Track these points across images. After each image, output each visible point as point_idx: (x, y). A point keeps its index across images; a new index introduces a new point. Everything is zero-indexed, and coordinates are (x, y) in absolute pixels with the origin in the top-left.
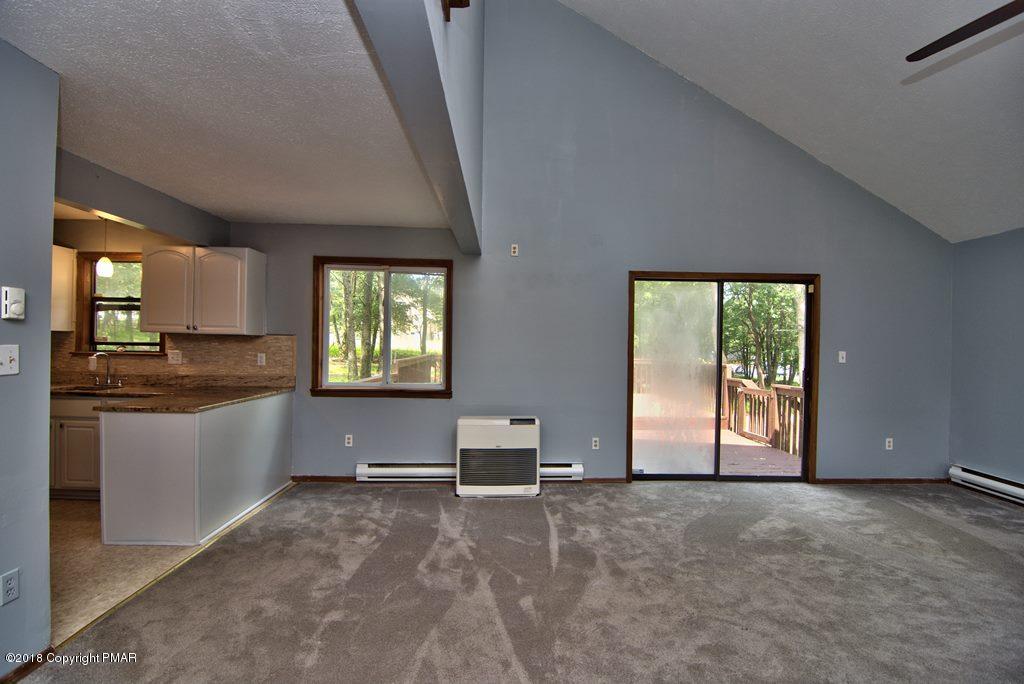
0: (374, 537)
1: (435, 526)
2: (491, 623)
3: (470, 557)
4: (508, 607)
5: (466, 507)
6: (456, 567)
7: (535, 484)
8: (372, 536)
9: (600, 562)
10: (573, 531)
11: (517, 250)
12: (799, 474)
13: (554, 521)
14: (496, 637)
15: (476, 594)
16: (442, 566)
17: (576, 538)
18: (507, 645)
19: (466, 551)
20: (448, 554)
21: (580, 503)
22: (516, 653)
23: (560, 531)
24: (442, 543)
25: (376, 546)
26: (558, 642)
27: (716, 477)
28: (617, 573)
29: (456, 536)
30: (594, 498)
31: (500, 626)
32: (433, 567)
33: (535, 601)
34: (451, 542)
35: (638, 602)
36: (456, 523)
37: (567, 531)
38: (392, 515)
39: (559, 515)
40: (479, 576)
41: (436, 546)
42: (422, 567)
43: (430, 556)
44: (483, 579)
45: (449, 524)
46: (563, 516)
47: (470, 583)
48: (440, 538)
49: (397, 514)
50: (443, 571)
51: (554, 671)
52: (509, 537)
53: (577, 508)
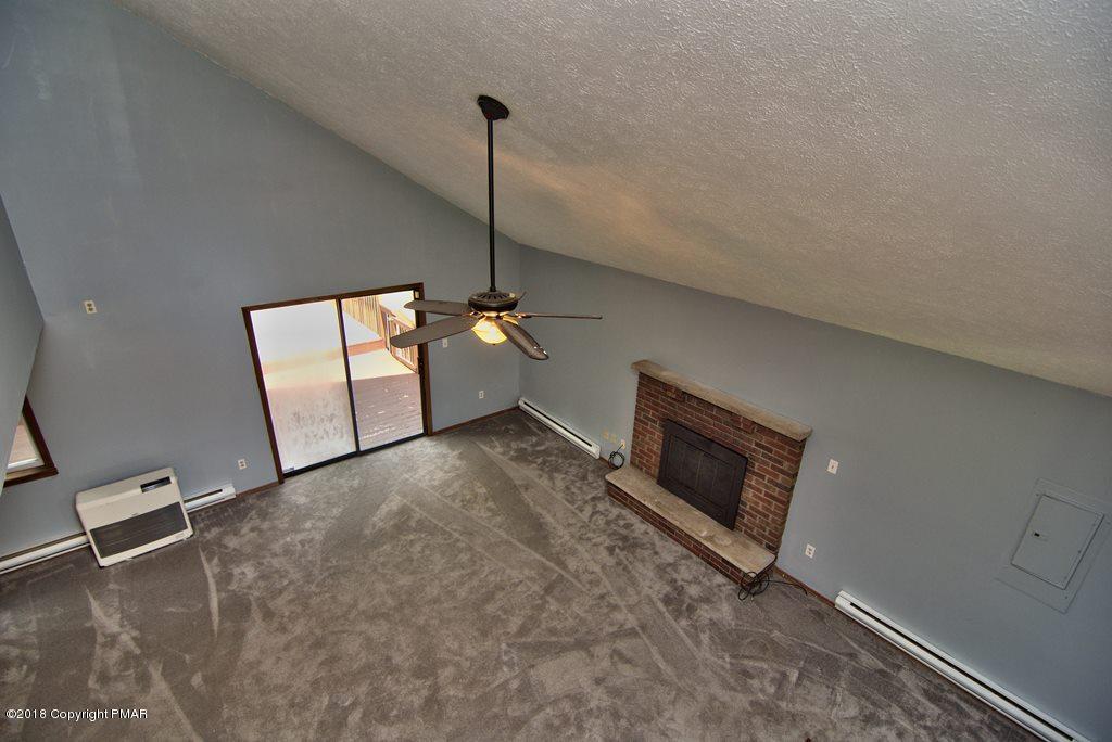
0: (25, 667)
1: (88, 624)
2: (171, 713)
3: (138, 651)
4: (181, 690)
5: (116, 582)
6: (127, 668)
7: (186, 528)
8: (21, 666)
9: (254, 606)
10: (230, 575)
11: (93, 307)
12: (422, 431)
13: (211, 569)
14: (178, 724)
15: (152, 690)
16: (113, 672)
17: (233, 587)
18: (187, 725)
19: (132, 645)
20: (114, 655)
21: (235, 535)
22: (195, 730)
23: (217, 583)
24: (104, 645)
25: (33, 677)
26: (225, 706)
27: (358, 454)
28: (268, 615)
29: (116, 629)
30: (248, 522)
31: (180, 713)
32: (104, 678)
33: (203, 676)
34: (113, 640)
35: (282, 639)
36: (111, 610)
37: (225, 579)
38: (33, 627)
39: (216, 560)
40: (151, 669)
41: (98, 651)
42: (92, 683)
43: (97, 666)
44: (156, 673)
45: (105, 616)
46: (220, 560)
47: (144, 680)
48: (100, 639)
49: (38, 620)
50: (116, 679)
51: (225, 732)
52: (170, 609)
53: (232, 542)
